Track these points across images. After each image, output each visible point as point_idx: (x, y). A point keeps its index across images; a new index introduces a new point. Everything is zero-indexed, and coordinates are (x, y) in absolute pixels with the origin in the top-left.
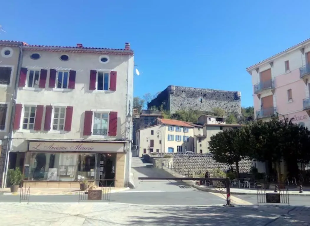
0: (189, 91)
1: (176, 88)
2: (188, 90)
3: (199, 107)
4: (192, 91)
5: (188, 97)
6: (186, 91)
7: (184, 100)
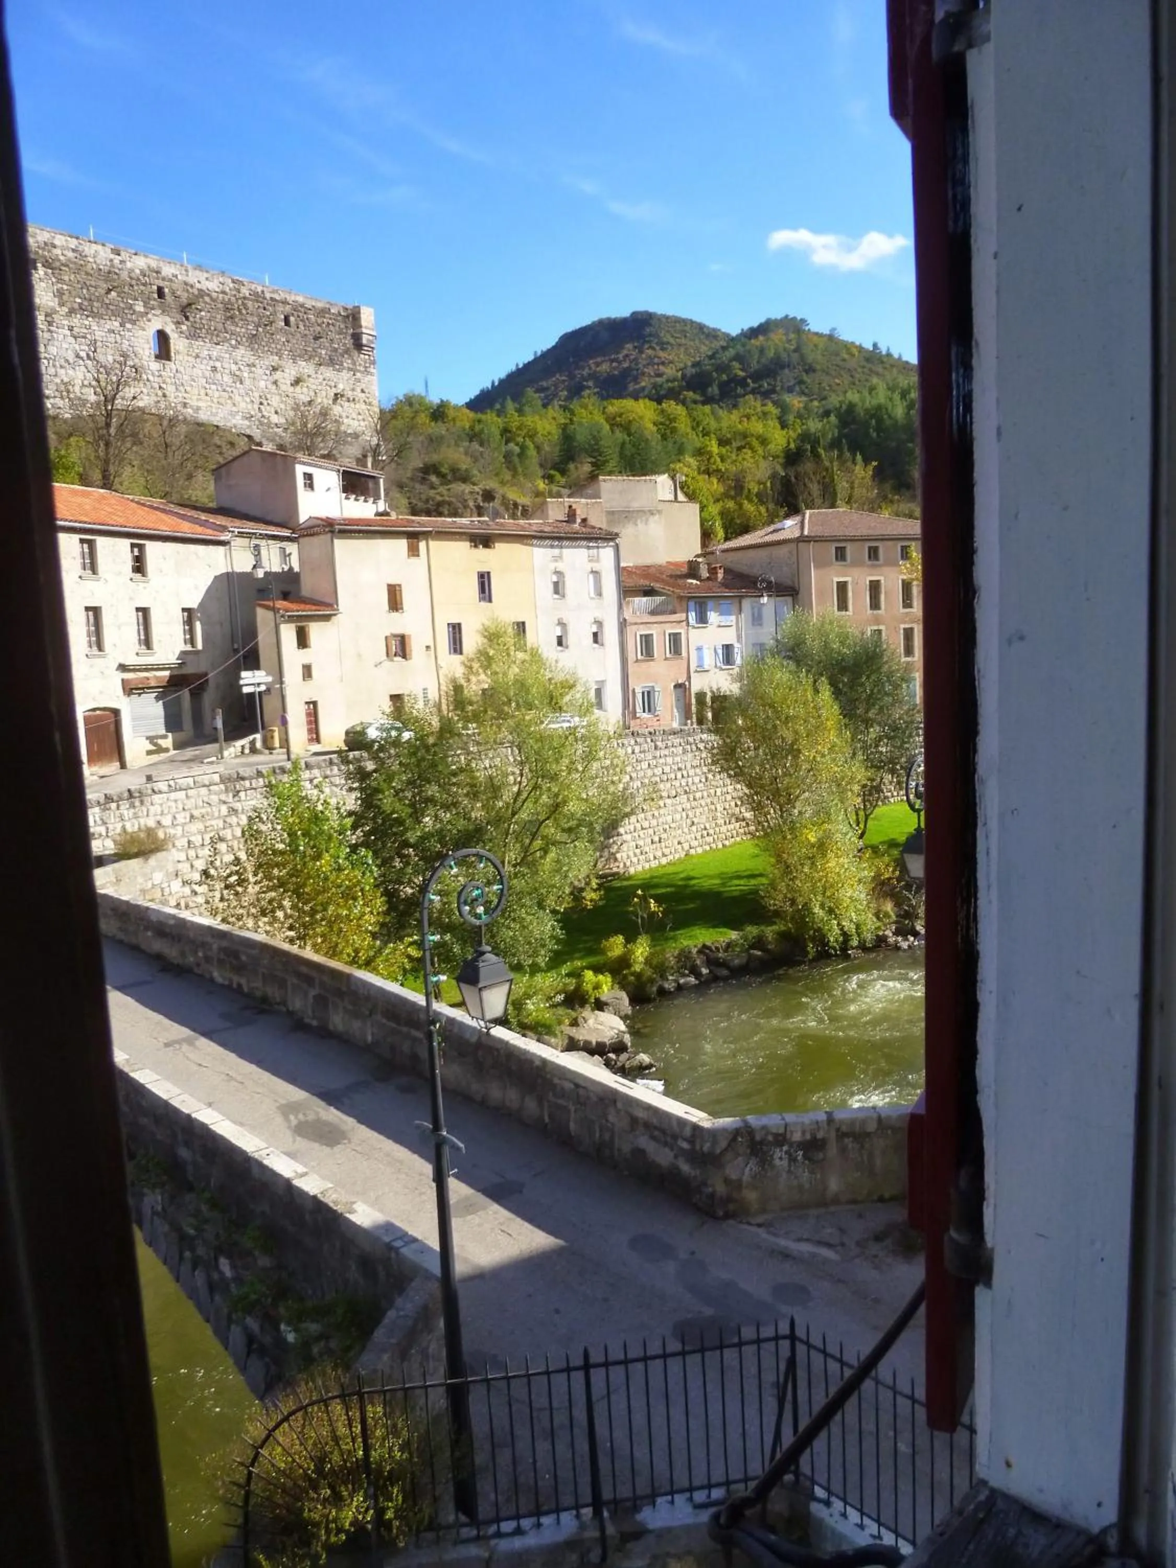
3: (152, 387)
4: (101, 267)
5: (76, 306)
6: (59, 260)
7: (49, 331)
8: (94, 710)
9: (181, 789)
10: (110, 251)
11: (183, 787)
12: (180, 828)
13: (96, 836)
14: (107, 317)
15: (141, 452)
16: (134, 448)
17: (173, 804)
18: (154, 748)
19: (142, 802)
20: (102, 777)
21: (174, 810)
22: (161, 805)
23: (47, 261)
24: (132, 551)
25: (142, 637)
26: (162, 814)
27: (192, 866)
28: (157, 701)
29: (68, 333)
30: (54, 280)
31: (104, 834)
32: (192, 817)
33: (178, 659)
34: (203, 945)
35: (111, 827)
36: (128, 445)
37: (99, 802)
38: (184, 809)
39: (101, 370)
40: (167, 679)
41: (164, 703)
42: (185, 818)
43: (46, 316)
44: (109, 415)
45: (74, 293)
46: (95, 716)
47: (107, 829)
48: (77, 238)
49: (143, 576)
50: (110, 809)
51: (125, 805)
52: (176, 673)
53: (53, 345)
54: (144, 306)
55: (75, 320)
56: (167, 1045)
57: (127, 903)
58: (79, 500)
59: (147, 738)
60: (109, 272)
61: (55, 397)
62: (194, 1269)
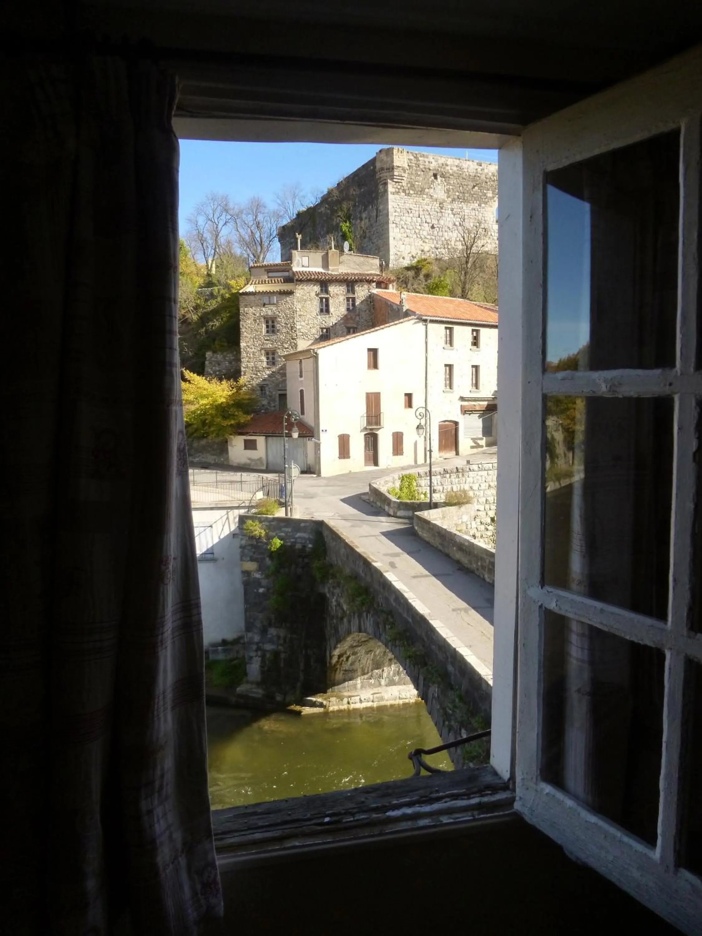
0: (459, 176)
1: (410, 160)
2: (455, 169)
3: (493, 239)
4: (471, 174)
5: (456, 197)
6: (449, 173)
7: (441, 212)
8: (445, 421)
9: (485, 470)
10: (476, 164)
11: (486, 469)
12: (482, 492)
13: (437, 491)
14: (472, 202)
15: (484, 277)
16: (481, 274)
17: (480, 478)
18: (475, 445)
19: (463, 475)
20: (445, 459)
21: (480, 481)
22: (473, 478)
23: (442, 174)
24: (473, 334)
25: (474, 382)
26: (473, 483)
27: (487, 514)
28: (479, 418)
29: (450, 212)
30: (445, 184)
31: (441, 490)
32: (490, 486)
33: (493, 395)
34: (482, 559)
35: (445, 487)
36: (477, 273)
37: (440, 473)
38: (485, 481)
39: (466, 231)
40: (486, 406)
41: (482, 419)
42: (486, 486)
43: (440, 204)
44: (468, 257)
45: (455, 190)
46: (445, 425)
47: (443, 488)
48: (459, 159)
49: (477, 347)
50: (446, 477)
51: (454, 476)
52: (491, 403)
53: (442, 220)
54: (492, 193)
55: (455, 205)
56: (453, 610)
57: (445, 530)
58: (447, 305)
59: (472, 439)
60: (475, 176)
61: (441, 248)
62: (449, 732)
